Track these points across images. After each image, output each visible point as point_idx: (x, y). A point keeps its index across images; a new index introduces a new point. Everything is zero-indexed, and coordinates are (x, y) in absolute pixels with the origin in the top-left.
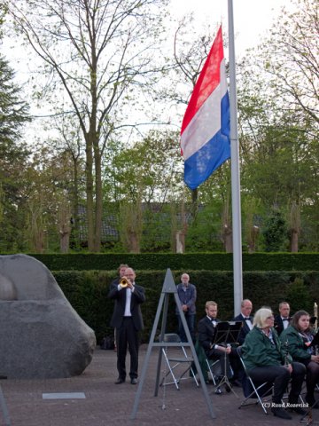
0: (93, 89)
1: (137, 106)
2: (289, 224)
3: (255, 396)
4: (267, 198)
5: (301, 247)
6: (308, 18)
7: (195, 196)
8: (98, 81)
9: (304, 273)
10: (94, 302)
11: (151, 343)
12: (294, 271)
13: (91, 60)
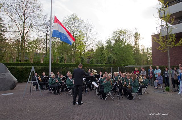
0: (24, 27)
1: (34, 32)
2: (64, 58)
3: (51, 91)
4: (60, 53)
5: (67, 62)
6: (70, 20)
7: (46, 52)
8: (25, 25)
9: (65, 67)
10: (19, 73)
11: (28, 81)
12: (64, 67)
13: (24, 21)
